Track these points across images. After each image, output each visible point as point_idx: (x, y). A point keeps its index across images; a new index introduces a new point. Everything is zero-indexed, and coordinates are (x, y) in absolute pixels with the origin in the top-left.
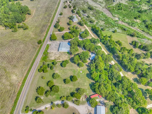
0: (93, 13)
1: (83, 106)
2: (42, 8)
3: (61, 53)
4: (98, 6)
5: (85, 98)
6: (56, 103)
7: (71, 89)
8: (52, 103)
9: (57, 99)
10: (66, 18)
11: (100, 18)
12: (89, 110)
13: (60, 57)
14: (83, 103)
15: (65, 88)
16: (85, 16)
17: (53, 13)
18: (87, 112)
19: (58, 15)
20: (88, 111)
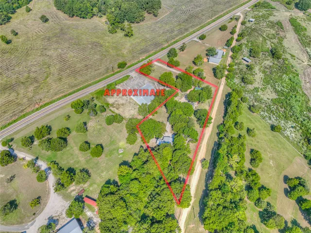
0: (271, 64)
1: (62, 200)
2: (184, 12)
3: (131, 101)
4: (301, 56)
5: (76, 193)
6: (40, 163)
7: (78, 162)
8: (37, 158)
9: (47, 159)
10: (204, 48)
11: (276, 84)
12: (62, 215)
13: (122, 107)
14: (66, 197)
15: (72, 155)
16: (244, 62)
17: (191, 30)
18: (57, 215)
19: (195, 37)
20: (59, 213)
